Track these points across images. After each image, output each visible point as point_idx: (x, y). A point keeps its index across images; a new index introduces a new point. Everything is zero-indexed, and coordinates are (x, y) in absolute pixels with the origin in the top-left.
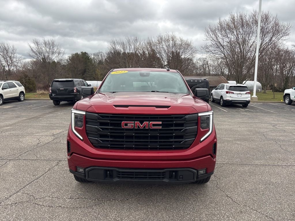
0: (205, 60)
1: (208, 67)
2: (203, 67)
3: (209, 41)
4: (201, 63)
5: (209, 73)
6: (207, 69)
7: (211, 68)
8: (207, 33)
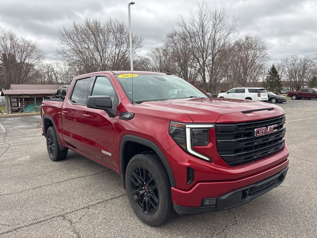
0: (49, 67)
1: (55, 74)
2: (48, 75)
3: (64, 45)
4: (45, 71)
5: (57, 81)
6: (54, 77)
7: (59, 76)
8: (61, 36)
